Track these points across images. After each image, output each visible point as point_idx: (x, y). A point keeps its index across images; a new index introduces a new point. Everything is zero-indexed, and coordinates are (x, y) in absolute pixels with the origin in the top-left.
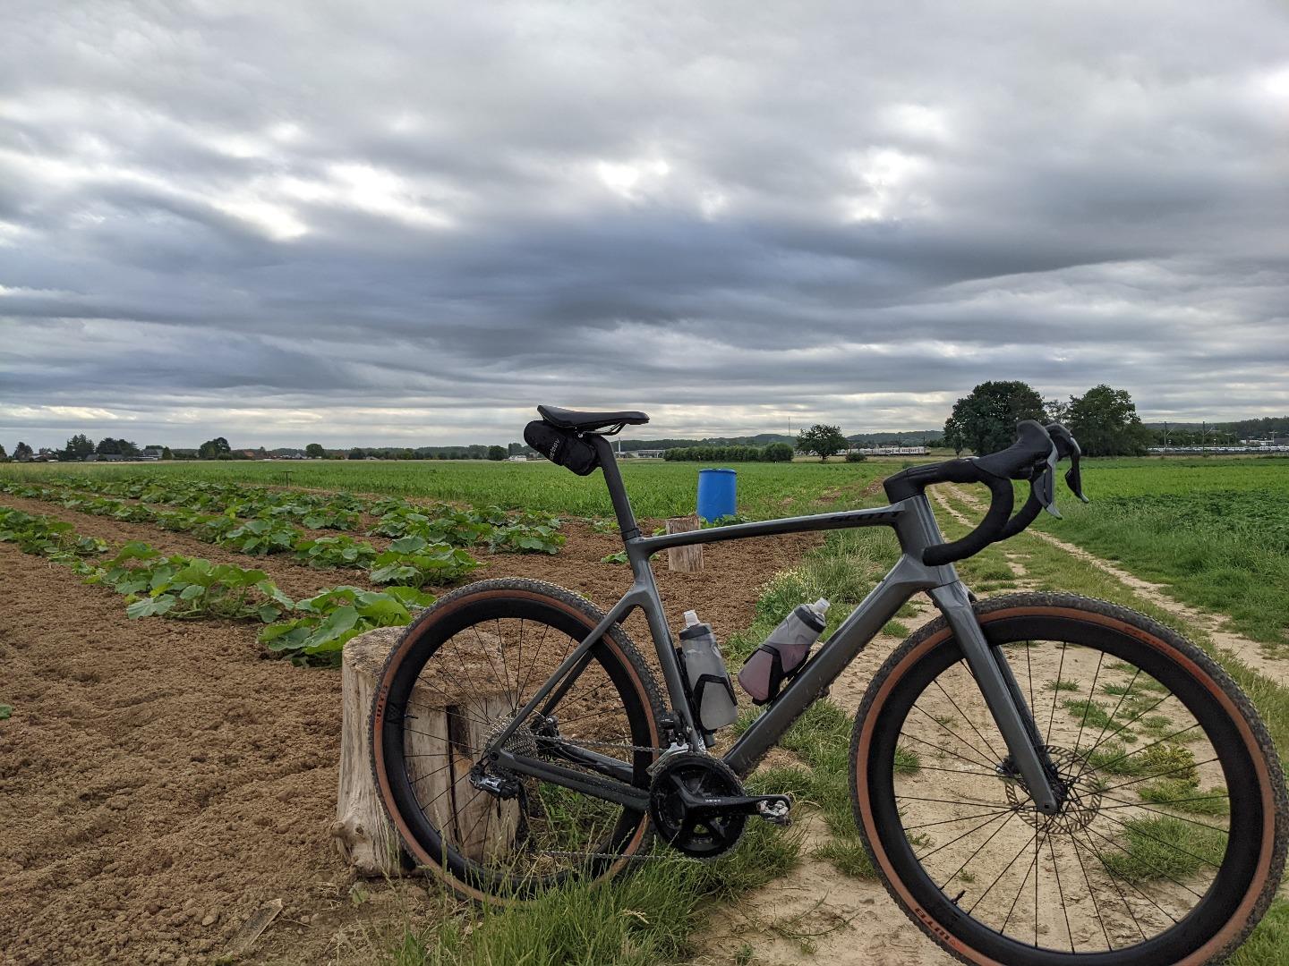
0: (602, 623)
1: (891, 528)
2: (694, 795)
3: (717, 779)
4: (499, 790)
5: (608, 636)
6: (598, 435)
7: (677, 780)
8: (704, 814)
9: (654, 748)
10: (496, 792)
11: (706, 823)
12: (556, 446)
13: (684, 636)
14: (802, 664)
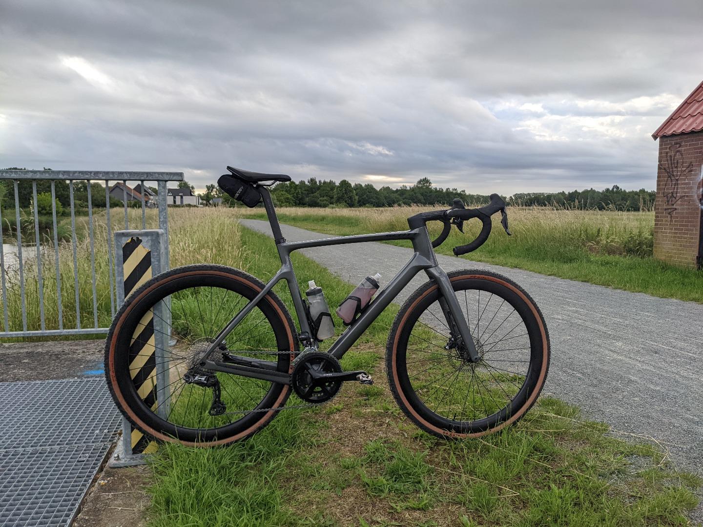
0: (265, 289)
1: (411, 241)
2: (317, 371)
3: (330, 364)
4: (205, 382)
5: (268, 296)
6: (262, 186)
7: (309, 365)
8: (321, 382)
9: (292, 351)
10: (204, 383)
11: (323, 386)
12: (240, 190)
13: (308, 294)
14: (368, 306)
